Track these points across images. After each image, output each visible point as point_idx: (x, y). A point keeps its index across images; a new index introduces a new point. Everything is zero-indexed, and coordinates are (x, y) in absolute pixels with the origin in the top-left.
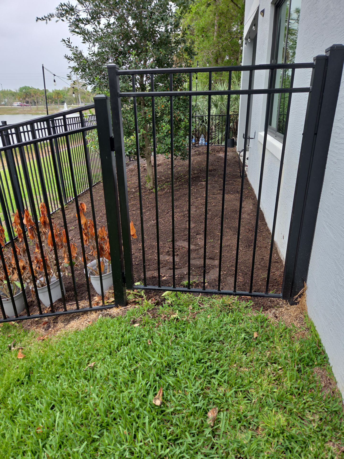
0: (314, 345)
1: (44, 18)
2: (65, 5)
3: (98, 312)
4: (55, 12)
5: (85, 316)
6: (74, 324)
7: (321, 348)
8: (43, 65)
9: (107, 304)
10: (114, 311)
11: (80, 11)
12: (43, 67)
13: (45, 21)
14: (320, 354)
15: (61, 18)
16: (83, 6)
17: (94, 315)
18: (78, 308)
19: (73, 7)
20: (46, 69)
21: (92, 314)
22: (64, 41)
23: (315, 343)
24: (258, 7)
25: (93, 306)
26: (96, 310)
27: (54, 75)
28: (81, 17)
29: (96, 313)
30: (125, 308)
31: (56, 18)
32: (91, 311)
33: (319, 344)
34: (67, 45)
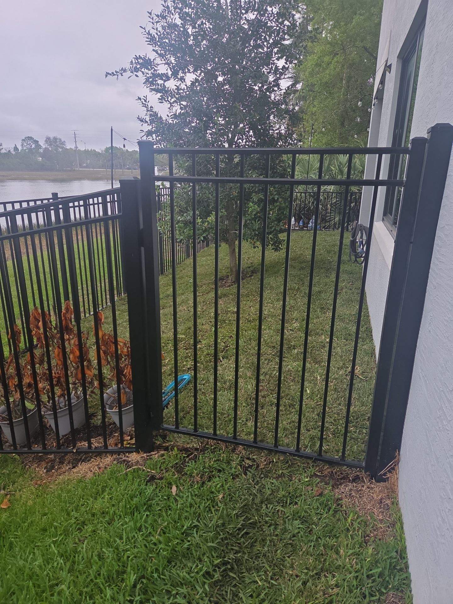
0: (394, 554)
1: (115, 73)
2: (140, 57)
3: (114, 456)
4: (128, 66)
5: (98, 459)
6: (83, 468)
7: (404, 561)
8: (112, 127)
9: (128, 446)
10: (134, 457)
11: (158, 65)
12: (112, 130)
13: (117, 76)
14: (401, 570)
15: (136, 73)
16: (163, 60)
17: (108, 459)
18: (90, 447)
19: (150, 60)
20: (115, 132)
21: (108, 457)
22: (140, 99)
23: (397, 552)
24: (387, 61)
25: (110, 448)
26: (112, 453)
27: (125, 139)
28: (160, 72)
29: (112, 456)
30: (147, 456)
31: (129, 73)
32: (106, 453)
33: (402, 554)
34: (143, 104)
